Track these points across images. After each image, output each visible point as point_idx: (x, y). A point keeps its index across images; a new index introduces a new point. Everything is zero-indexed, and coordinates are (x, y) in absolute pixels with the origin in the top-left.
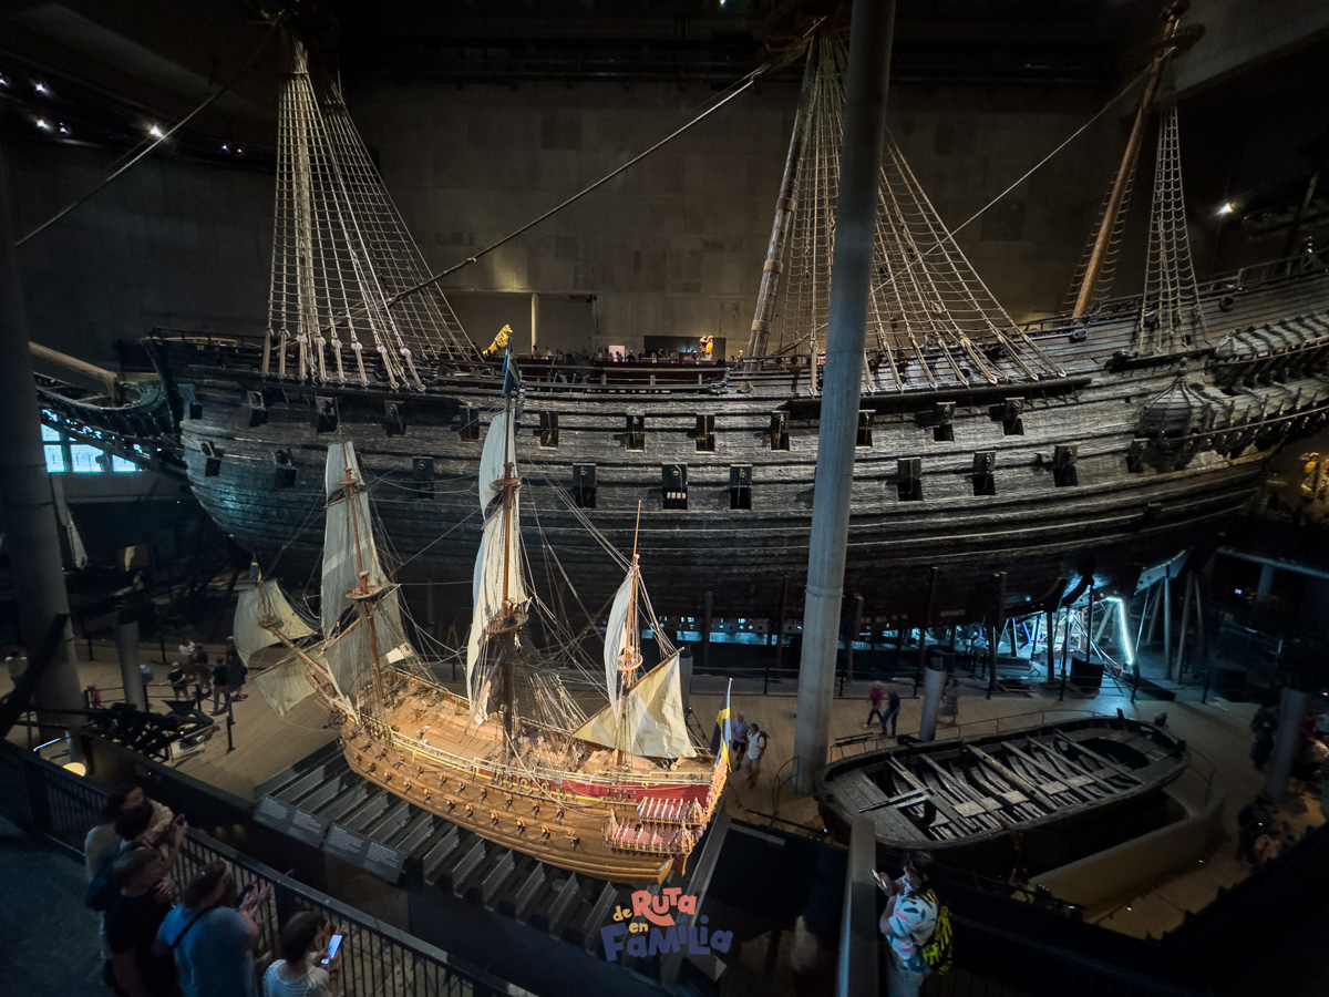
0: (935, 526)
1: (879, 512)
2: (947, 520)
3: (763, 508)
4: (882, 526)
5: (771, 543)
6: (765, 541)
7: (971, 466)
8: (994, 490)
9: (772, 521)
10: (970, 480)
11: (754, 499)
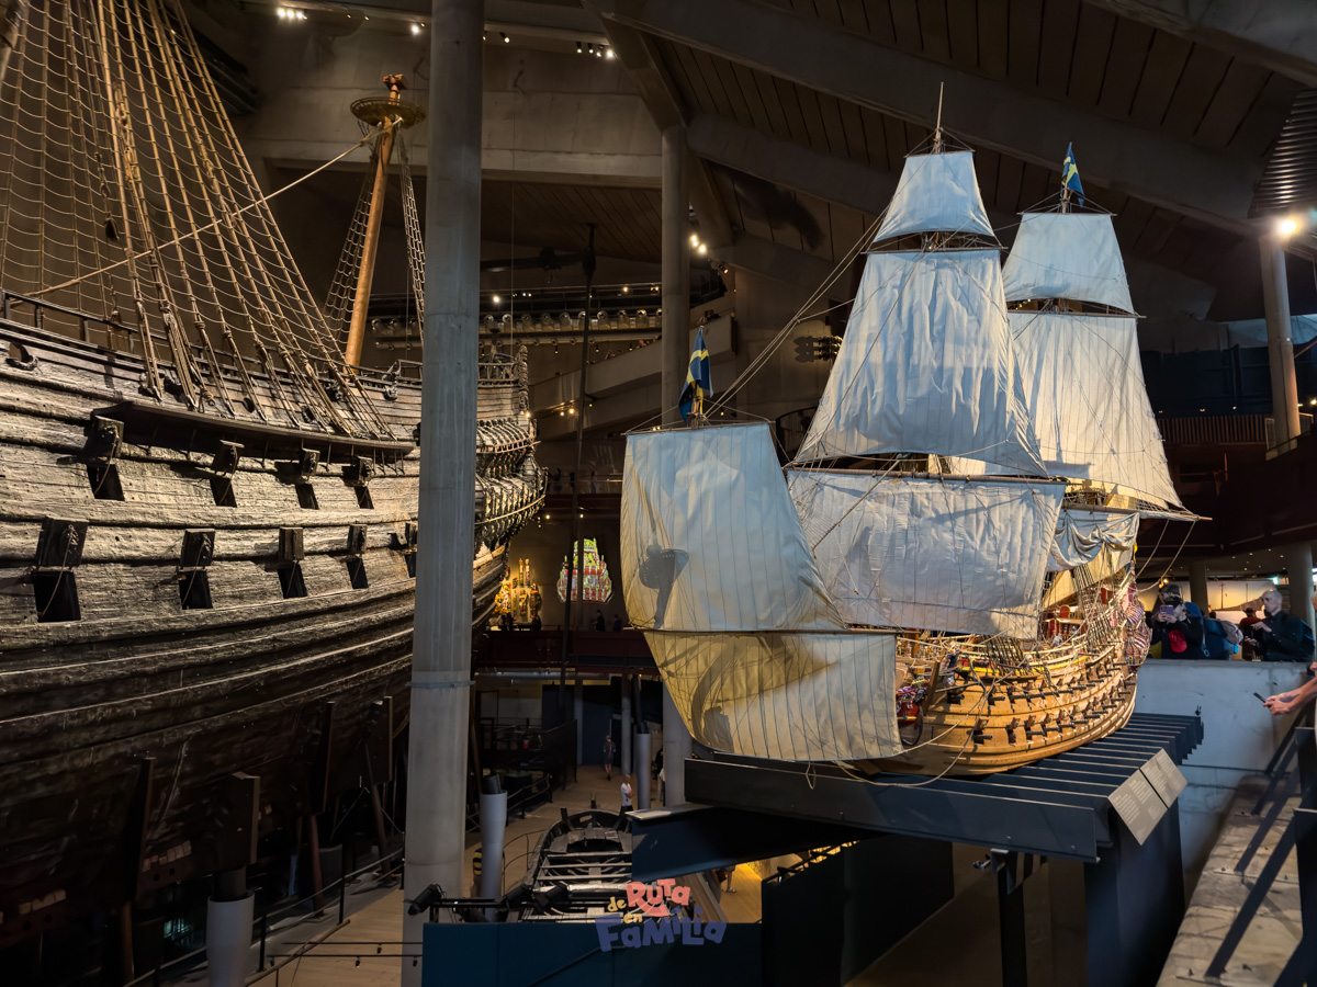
0: (324, 635)
1: (267, 615)
2: (337, 624)
3: (100, 616)
4: (274, 640)
5: (120, 690)
6: (110, 686)
7: (345, 545)
8: (366, 580)
9: (126, 641)
10: (345, 564)
11: (84, 596)
